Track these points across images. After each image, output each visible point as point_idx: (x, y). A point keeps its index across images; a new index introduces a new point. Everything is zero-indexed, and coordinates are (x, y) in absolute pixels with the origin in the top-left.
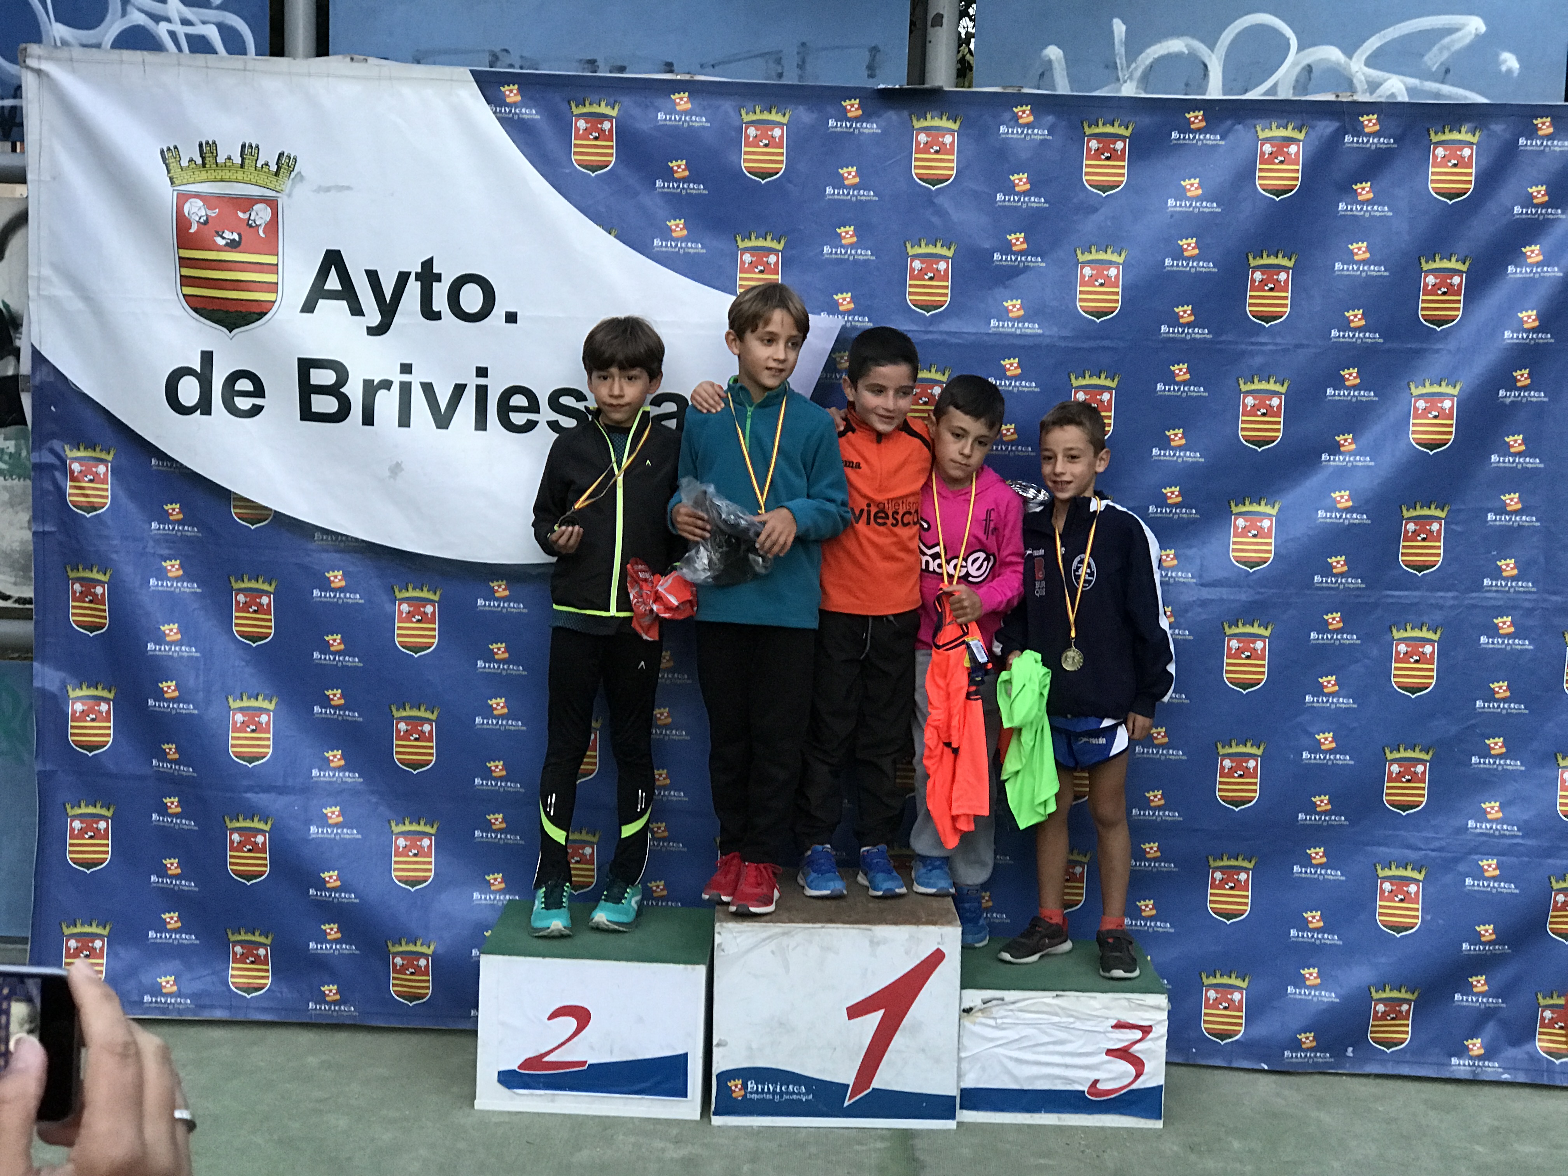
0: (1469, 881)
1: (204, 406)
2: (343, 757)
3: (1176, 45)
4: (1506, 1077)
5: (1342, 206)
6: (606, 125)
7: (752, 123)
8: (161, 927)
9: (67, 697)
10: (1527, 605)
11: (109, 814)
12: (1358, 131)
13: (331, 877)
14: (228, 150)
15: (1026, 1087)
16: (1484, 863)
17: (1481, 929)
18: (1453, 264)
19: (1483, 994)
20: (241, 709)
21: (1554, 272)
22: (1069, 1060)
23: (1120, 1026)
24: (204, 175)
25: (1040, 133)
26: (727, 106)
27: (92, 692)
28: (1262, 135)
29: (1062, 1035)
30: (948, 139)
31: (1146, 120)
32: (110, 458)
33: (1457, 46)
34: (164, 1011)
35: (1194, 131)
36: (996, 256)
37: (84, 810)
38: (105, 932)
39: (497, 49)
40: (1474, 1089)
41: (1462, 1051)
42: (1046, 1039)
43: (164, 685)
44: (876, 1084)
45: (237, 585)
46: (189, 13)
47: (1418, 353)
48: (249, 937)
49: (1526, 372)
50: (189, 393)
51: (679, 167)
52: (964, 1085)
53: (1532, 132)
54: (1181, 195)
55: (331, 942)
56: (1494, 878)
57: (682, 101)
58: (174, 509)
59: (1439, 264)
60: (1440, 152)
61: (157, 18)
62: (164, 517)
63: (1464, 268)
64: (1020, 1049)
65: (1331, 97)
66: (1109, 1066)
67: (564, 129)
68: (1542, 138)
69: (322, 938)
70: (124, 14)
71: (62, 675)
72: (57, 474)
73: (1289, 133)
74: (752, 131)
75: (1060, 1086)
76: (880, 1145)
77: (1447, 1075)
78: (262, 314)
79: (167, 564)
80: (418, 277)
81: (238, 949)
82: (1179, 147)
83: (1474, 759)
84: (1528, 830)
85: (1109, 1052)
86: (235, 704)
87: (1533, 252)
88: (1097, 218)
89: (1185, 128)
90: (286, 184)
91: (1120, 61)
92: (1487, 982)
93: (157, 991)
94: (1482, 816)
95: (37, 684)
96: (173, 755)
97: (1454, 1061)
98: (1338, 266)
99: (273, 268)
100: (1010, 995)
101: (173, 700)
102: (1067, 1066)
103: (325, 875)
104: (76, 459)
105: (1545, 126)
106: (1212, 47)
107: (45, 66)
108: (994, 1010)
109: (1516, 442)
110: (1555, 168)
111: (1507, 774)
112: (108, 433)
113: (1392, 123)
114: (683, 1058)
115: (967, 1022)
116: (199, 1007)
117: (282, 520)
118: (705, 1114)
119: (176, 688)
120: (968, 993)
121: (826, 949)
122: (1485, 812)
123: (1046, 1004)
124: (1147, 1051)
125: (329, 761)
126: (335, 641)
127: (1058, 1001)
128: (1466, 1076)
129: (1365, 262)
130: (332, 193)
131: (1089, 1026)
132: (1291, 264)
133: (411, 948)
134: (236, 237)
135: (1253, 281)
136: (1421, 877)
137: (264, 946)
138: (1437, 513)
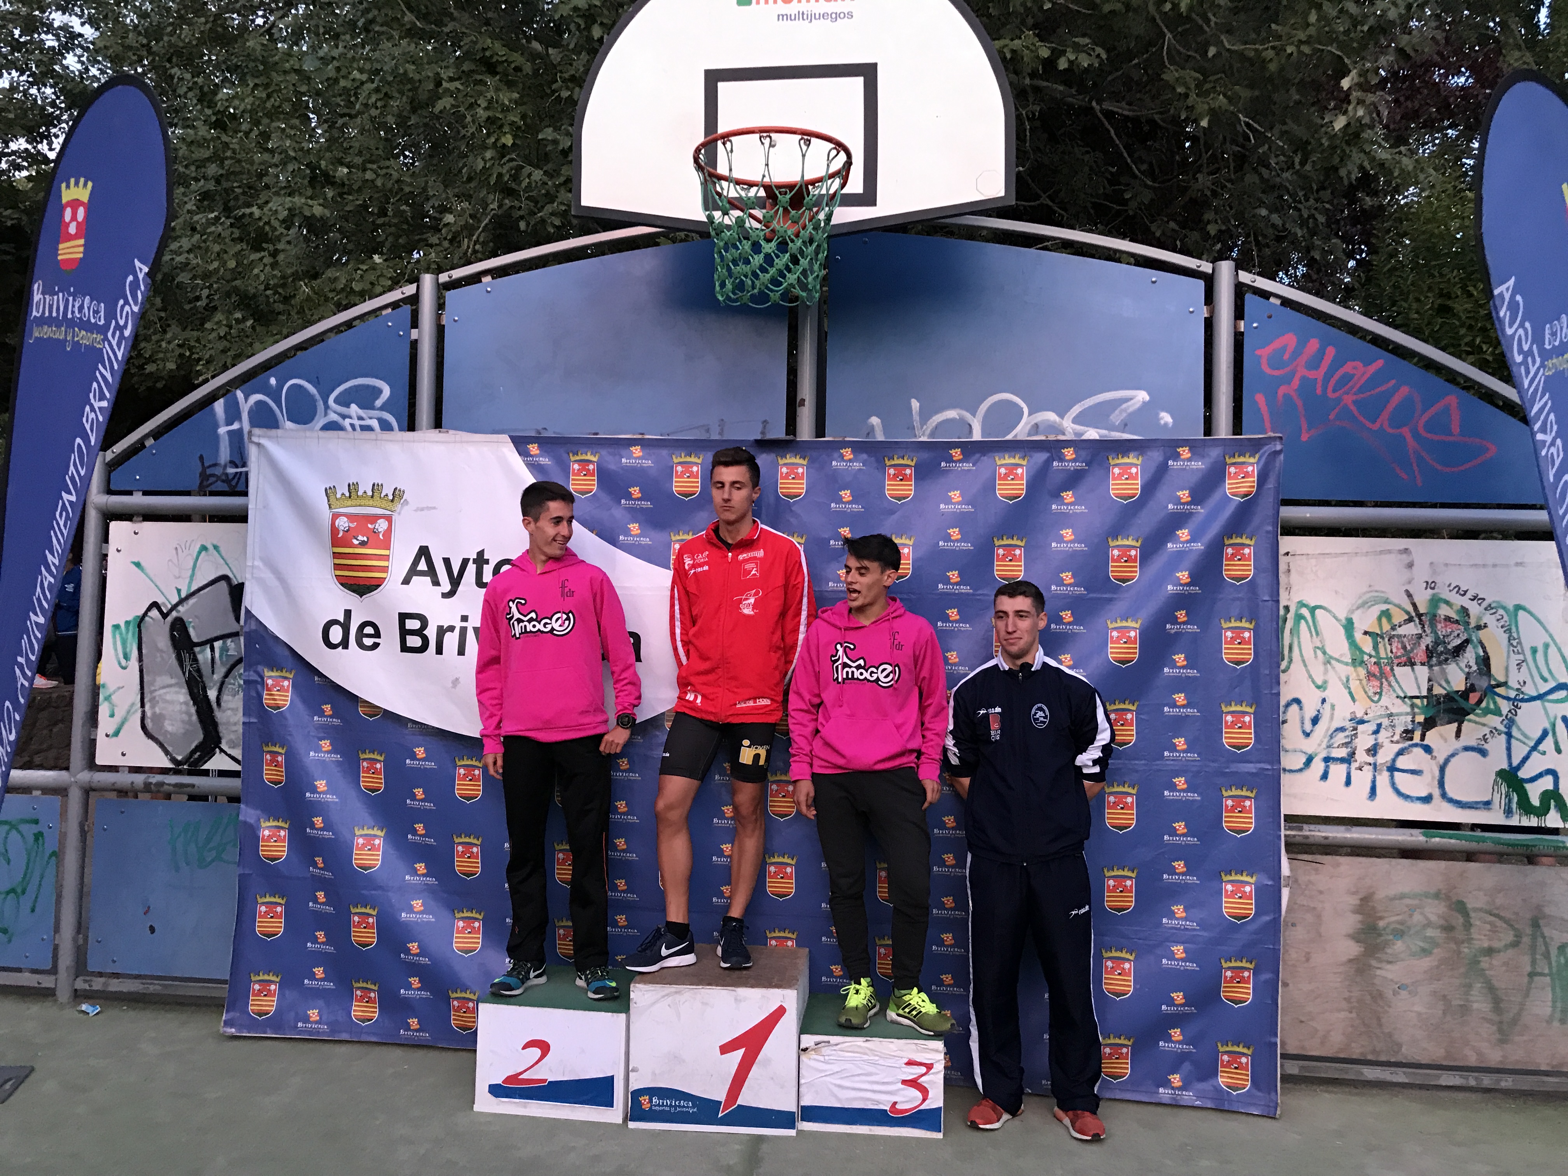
0: (1164, 961)
1: (345, 644)
2: (426, 867)
3: (952, 414)
4: (1198, 1103)
5: (1054, 507)
6: (591, 467)
7: (680, 463)
8: (312, 977)
9: (259, 827)
10: (1194, 769)
11: (283, 902)
12: (1062, 460)
13: (414, 947)
14: (365, 487)
15: (846, 1105)
16: (1174, 949)
17: (1174, 995)
18: (1130, 542)
19: (1179, 1042)
20: (362, 836)
21: (1199, 546)
22: (876, 1087)
23: (910, 1063)
24: (349, 503)
25: (857, 465)
26: (664, 452)
27: (275, 823)
28: (999, 463)
29: (870, 1069)
30: (800, 470)
31: (925, 455)
32: (291, 676)
33: (1131, 410)
34: (310, 1033)
35: (955, 462)
36: (832, 542)
37: (267, 899)
38: (278, 980)
39: (540, 428)
40: (1175, 1110)
41: (1167, 1084)
42: (860, 1072)
43: (315, 819)
44: (740, 1102)
45: (362, 756)
46: (361, 412)
47: (1110, 600)
48: (365, 985)
49: (1183, 612)
50: (336, 634)
51: (635, 491)
52: (802, 1103)
53: (1177, 456)
54: (948, 501)
55: (414, 989)
56: (1182, 960)
57: (637, 451)
58: (327, 708)
59: (1120, 542)
60: (1117, 471)
61: (344, 417)
62: (321, 713)
63: (1138, 544)
64: (842, 1078)
65: (1043, 438)
66: (902, 1092)
67: (566, 471)
68: (1184, 460)
69: (409, 987)
70: (326, 414)
71: (259, 812)
72: (259, 687)
73: (1016, 461)
74: (679, 469)
75: (870, 1106)
76: (737, 1147)
77: (1157, 1101)
78: (378, 586)
79: (322, 743)
80: (475, 561)
81: (359, 993)
82: (947, 471)
83: (1165, 876)
84: (1203, 925)
85: (904, 1082)
86: (358, 832)
87: (1183, 534)
88: (895, 517)
89: (950, 459)
90: (398, 507)
91: (916, 424)
92: (1182, 1033)
93: (306, 1020)
94: (1171, 915)
95: (241, 818)
96: (321, 865)
97: (1161, 1090)
98: (1054, 545)
99: (386, 558)
100: (834, 1039)
101: (320, 829)
102: (875, 1092)
103: (410, 945)
104: (270, 677)
105: (1185, 452)
106: (974, 415)
107: (263, 441)
108: (823, 1050)
109: (1180, 658)
110: (1194, 479)
111: (1187, 886)
112: (290, 661)
113: (1083, 453)
114: (612, 1078)
115: (804, 1058)
116: (333, 1032)
117: (389, 716)
118: (625, 1120)
119: (323, 821)
120: (804, 1037)
121: (705, 1004)
122: (1174, 913)
123: (860, 1047)
124: (930, 1082)
125: (416, 870)
126: (419, 792)
127: (867, 1044)
128: (1168, 1101)
129: (1071, 542)
130: (425, 512)
131: (889, 1062)
132: (1022, 544)
133: (463, 995)
134: (365, 539)
135: (998, 555)
136: (1132, 958)
137: (374, 991)
138: (1131, 707)
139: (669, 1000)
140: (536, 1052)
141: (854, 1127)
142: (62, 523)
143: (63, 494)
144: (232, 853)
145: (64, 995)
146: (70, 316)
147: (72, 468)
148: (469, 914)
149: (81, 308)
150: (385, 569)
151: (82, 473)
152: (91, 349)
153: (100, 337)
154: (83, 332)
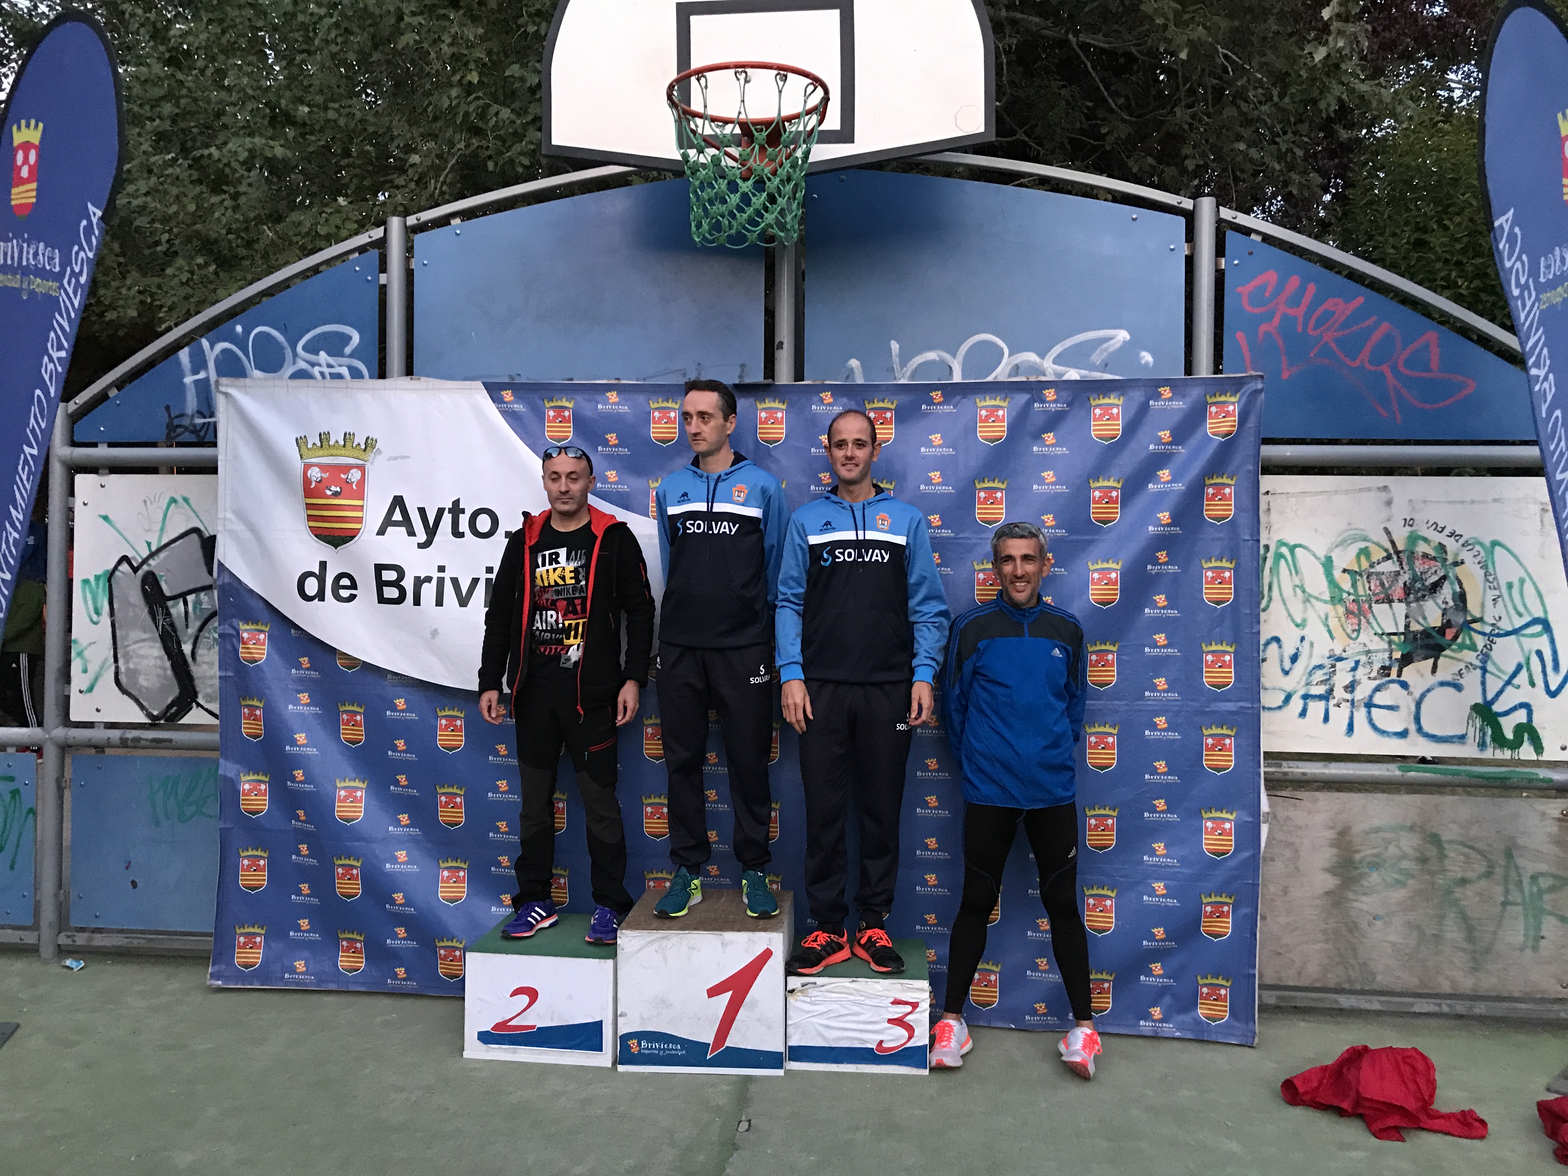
0: (1145, 898)
1: (321, 596)
2: (409, 818)
3: (931, 355)
4: (1178, 1034)
5: (1035, 449)
6: (567, 413)
7: (657, 409)
8: (298, 929)
10: (1176, 708)
12: (1043, 401)
13: (399, 897)
14: (337, 437)
15: (834, 1045)
16: (1155, 885)
17: (1155, 930)
18: (1111, 483)
19: (1160, 976)
20: (344, 788)
21: (1179, 487)
22: (862, 1027)
23: (896, 1002)
24: (321, 453)
26: (641, 398)
27: (255, 777)
29: (856, 1009)
30: (779, 415)
31: (905, 398)
32: (267, 629)
33: (1111, 350)
34: (297, 984)
36: (812, 487)
37: (250, 853)
38: (263, 932)
39: (513, 374)
40: (1156, 1043)
41: (1148, 1017)
42: (845, 1012)
43: (295, 773)
44: (729, 1043)
45: (342, 709)
46: (331, 360)
47: (1091, 542)
48: (351, 936)
49: (1164, 553)
50: (311, 587)
51: (612, 438)
52: (790, 1044)
53: (1158, 396)
54: (930, 444)
55: (401, 939)
56: (1163, 896)
57: (613, 396)
58: (305, 660)
59: (1102, 483)
60: (1098, 411)
61: (313, 365)
63: (1119, 486)
64: (828, 1019)
65: (1024, 379)
66: (888, 1031)
67: (541, 417)
68: (1165, 400)
69: (395, 937)
70: (294, 363)
71: (238, 766)
72: (234, 640)
73: (998, 402)
74: (657, 414)
75: (857, 1045)
76: (725, 1088)
77: (1138, 1033)
78: (353, 537)
79: (301, 696)
80: (450, 511)
81: (345, 943)
82: (926, 414)
83: (1146, 815)
84: (1183, 861)
85: (890, 1021)
86: (339, 784)
87: (1165, 474)
89: (931, 402)
90: (370, 456)
91: (896, 366)
92: (1163, 967)
93: (293, 971)
94: (1153, 853)
95: (220, 772)
96: (303, 818)
97: (1142, 1023)
98: (1035, 487)
99: (361, 508)
100: (820, 981)
101: (301, 782)
102: (861, 1031)
103: (395, 896)
104: (246, 630)
105: (1166, 392)
106: (954, 355)
107: (230, 391)
108: (810, 991)
110: (1176, 418)
111: (1168, 824)
112: (266, 614)
113: (1064, 394)
114: (600, 1024)
115: (791, 999)
116: (320, 981)
117: (367, 667)
118: (615, 1063)
119: (304, 774)
120: (791, 979)
121: (692, 948)
122: (1155, 850)
123: (845, 987)
124: (915, 1021)
125: (400, 821)
126: (400, 744)
127: (853, 985)
128: (1150, 1034)
129: (1052, 484)
130: (398, 461)
131: (875, 1002)
132: (1003, 487)
133: (449, 944)
134: (338, 489)
135: (979, 498)
136: (1113, 895)
137: (360, 941)
138: (1111, 648)
139: (656, 946)
140: (525, 999)
141: (841, 1066)
142: (24, 477)
143: (25, 448)
144: (213, 808)
145: (47, 951)
146: (24, 263)
147: (32, 421)
148: (454, 864)
149: (36, 254)
150: (359, 520)
151: (43, 426)
152: (47, 296)
153: (56, 285)
154: (39, 280)
